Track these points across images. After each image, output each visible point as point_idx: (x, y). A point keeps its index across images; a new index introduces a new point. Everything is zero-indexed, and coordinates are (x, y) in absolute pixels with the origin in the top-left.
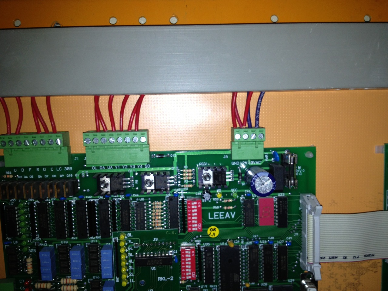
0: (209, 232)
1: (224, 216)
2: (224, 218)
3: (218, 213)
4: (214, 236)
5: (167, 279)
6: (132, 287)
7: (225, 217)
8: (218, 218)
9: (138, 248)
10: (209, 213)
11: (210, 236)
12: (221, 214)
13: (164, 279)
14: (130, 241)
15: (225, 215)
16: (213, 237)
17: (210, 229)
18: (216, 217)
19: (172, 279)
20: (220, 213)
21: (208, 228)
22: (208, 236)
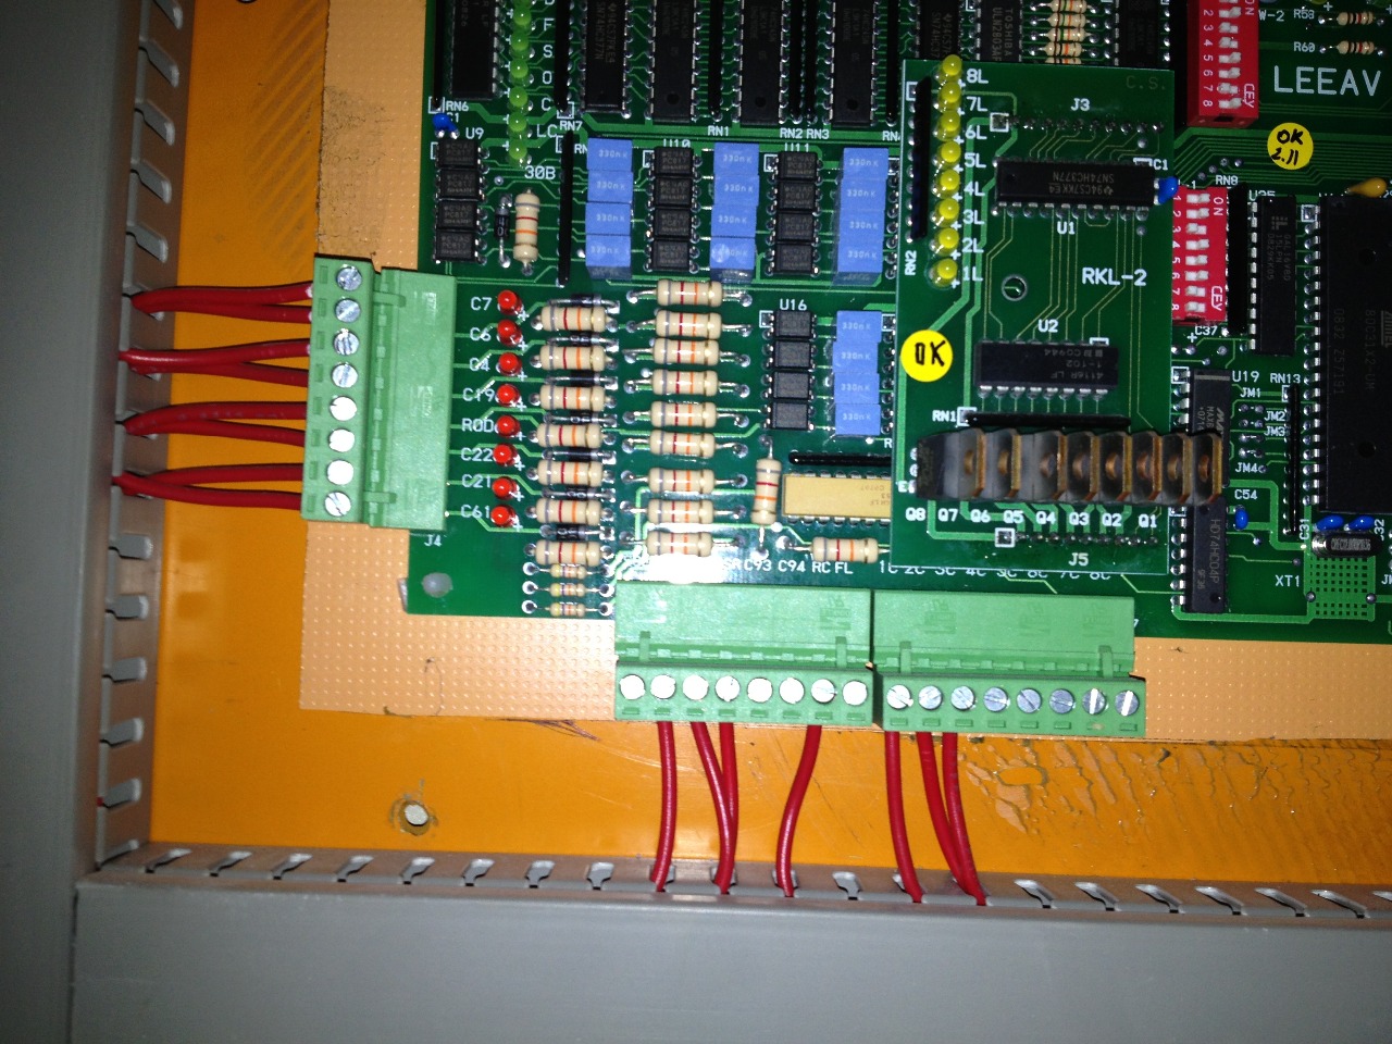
0: (1272, 145)
1: (1337, 85)
2: (1334, 92)
3: (1312, 69)
4: (1295, 163)
5: (1120, 279)
6: (970, 305)
7: (1339, 90)
8: (1312, 91)
9: (1007, 136)
10: (1276, 68)
11: (1278, 162)
12: (1325, 75)
13: (1106, 276)
14: (976, 101)
15: (1338, 80)
16: (1291, 167)
17: (1280, 134)
18: (1304, 85)
19: (1139, 283)
20: (1321, 70)
21: (1271, 128)
22: (1267, 162)
